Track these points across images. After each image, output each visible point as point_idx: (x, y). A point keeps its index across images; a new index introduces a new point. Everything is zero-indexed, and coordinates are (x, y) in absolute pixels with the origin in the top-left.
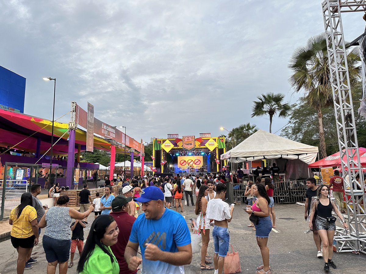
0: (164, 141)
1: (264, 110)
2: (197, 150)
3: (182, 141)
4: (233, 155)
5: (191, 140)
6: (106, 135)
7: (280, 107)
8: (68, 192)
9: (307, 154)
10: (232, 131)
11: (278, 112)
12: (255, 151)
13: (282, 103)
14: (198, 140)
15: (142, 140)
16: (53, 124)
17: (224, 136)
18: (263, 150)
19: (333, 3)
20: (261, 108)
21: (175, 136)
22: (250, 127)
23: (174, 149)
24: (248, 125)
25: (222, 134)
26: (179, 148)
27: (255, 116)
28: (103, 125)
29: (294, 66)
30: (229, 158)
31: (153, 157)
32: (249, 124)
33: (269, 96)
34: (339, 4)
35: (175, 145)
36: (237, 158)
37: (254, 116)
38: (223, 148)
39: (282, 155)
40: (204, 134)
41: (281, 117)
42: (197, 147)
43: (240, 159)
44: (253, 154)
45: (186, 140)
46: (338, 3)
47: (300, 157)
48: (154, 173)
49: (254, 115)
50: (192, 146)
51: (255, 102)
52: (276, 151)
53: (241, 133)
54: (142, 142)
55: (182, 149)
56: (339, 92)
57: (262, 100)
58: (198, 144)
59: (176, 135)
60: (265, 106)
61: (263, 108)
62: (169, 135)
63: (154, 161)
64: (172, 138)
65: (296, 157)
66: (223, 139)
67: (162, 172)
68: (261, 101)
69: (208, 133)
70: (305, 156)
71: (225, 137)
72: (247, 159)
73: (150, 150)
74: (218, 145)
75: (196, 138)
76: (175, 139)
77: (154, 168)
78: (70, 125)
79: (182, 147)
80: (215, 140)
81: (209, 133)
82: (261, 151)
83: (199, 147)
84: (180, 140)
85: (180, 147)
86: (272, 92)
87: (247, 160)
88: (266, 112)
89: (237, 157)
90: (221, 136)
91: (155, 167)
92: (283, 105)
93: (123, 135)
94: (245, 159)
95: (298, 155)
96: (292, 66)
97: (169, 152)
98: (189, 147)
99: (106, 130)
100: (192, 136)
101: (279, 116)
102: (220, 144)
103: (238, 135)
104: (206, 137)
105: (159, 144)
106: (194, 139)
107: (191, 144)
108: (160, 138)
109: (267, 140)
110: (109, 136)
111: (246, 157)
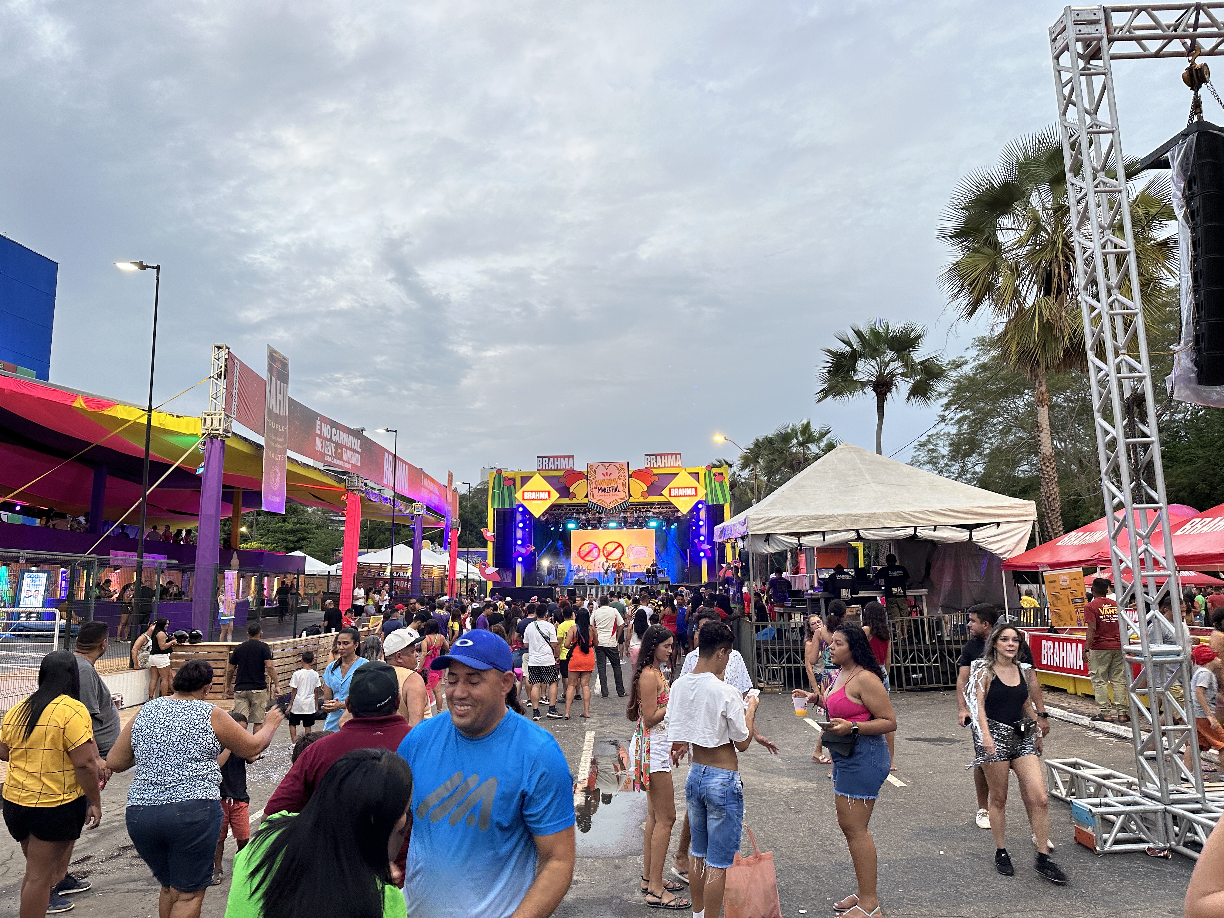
0: (525, 479)
1: (859, 377)
2: (636, 511)
3: (586, 477)
4: (756, 528)
5: (615, 475)
6: (328, 459)
7: (910, 368)
8: (197, 649)
9: (998, 524)
10: (752, 447)
11: (903, 387)
12: (828, 513)
13: (918, 355)
14: (640, 475)
15: (450, 476)
16: (149, 420)
17: (727, 463)
18: (854, 512)
19: (1085, 29)
20: (849, 371)
21: (564, 464)
22: (811, 434)
23: (560, 506)
24: (806, 428)
25: (721, 458)
26: (575, 501)
27: (829, 399)
28: (318, 423)
29: (959, 234)
30: (743, 538)
31: (489, 532)
32: (808, 424)
33: (874, 332)
34: (1104, 30)
35: (564, 491)
36: (768, 538)
37: (825, 397)
38: (722, 502)
39: (915, 528)
40: (661, 455)
41: (914, 401)
42: (637, 498)
43: (780, 541)
44: (823, 524)
45: (599, 477)
46: (1102, 28)
47: (978, 535)
48: (490, 585)
49: (826, 393)
50: (619, 498)
51: (829, 351)
52: (899, 516)
53: (782, 453)
54: (450, 482)
55: (586, 505)
56: (1106, 321)
57: (851, 346)
58: (638, 488)
59: (566, 459)
60: (861, 364)
61: (855, 371)
62: (542, 457)
63: (490, 545)
64: (551, 469)
65: (964, 535)
66: (722, 474)
67: (519, 584)
68: (848, 349)
69: (672, 455)
70: (993, 530)
71: (730, 466)
72: (804, 540)
73: (477, 507)
74: (706, 494)
75: (632, 469)
76: (561, 473)
77: (491, 570)
78: (208, 422)
79: (585, 501)
80: (696, 475)
81: (676, 454)
82: (847, 515)
83: (642, 500)
84: (579, 476)
85: (580, 499)
86: (885, 318)
87: (800, 545)
88: (863, 384)
89: (769, 535)
90: (718, 463)
91: (496, 565)
92: (922, 363)
93: (389, 459)
94: (794, 540)
95: (970, 528)
96: (951, 232)
97: (543, 515)
98: (609, 501)
99: (331, 440)
100: (621, 464)
101: (908, 399)
102: (713, 491)
103: (772, 461)
104: (665, 467)
105: (509, 488)
106: (626, 474)
107: (616, 490)
108: (511, 468)
109: (868, 477)
110: (340, 459)
111: (798, 535)
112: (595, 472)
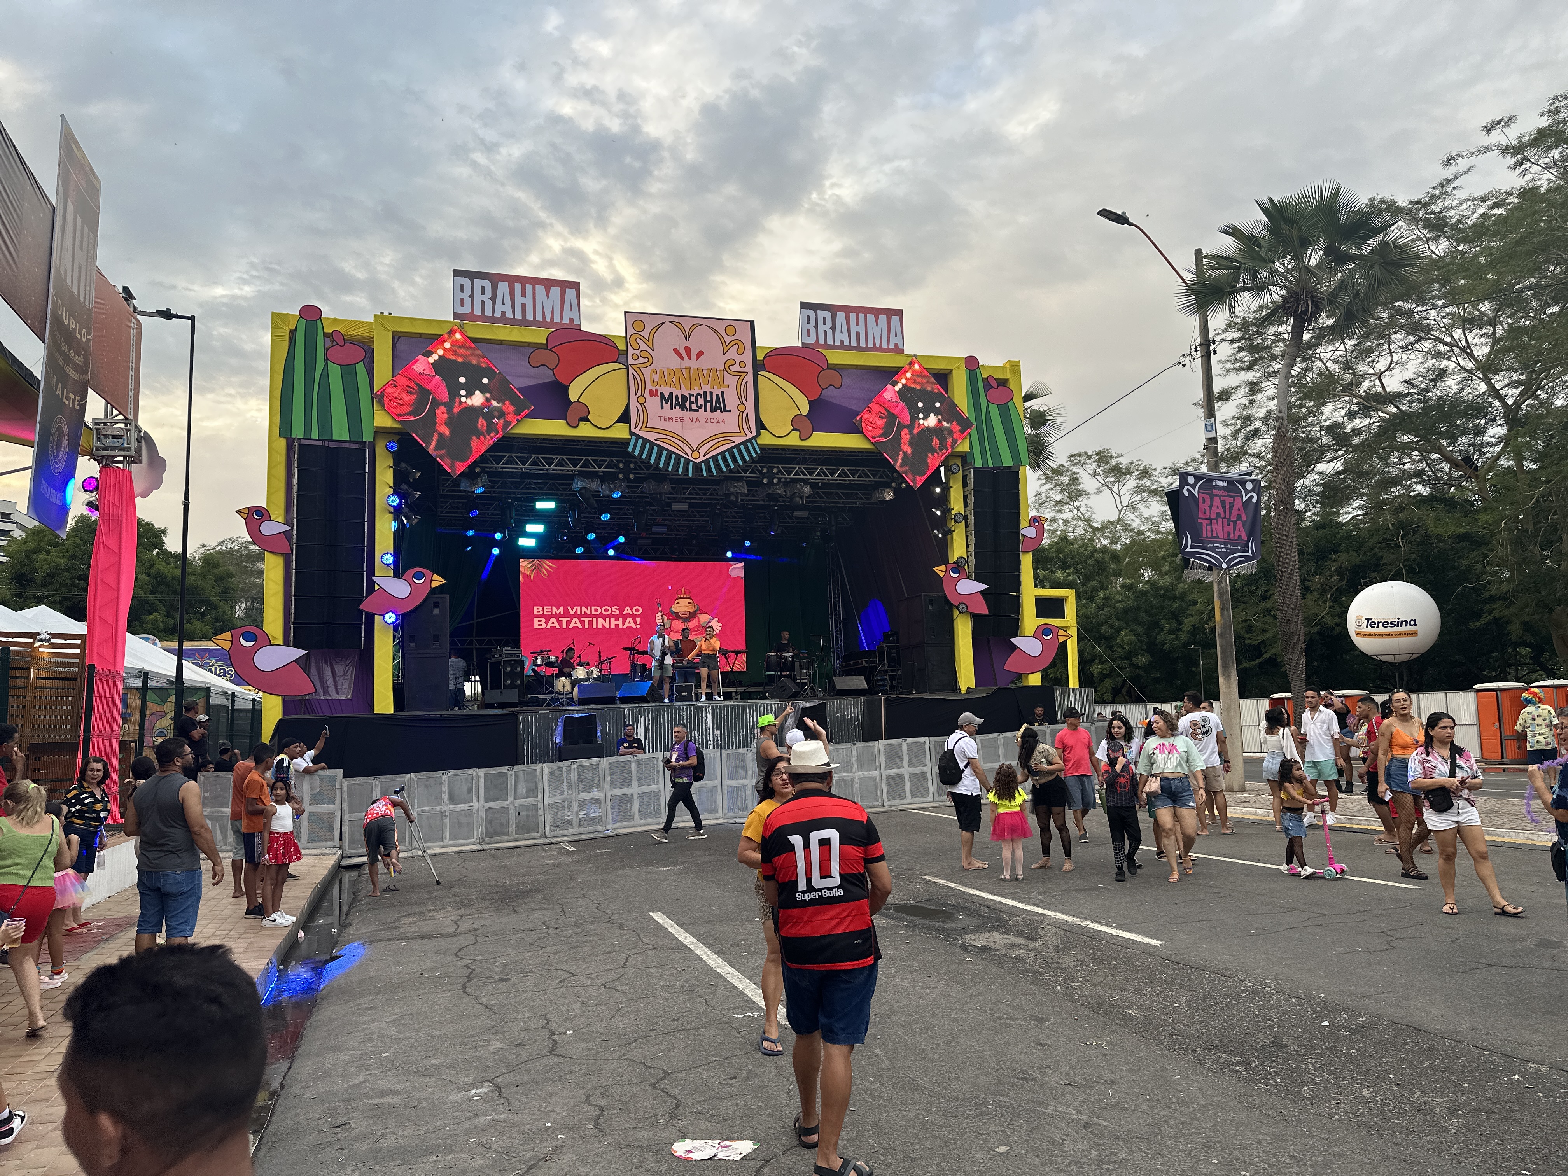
0: (409, 345)
2: (769, 477)
3: (622, 357)
14: (788, 364)
21: (547, 305)
26: (585, 431)
35: (547, 397)
40: (847, 310)
42: (781, 433)
45: (665, 359)
48: (272, 711)
50: (727, 430)
58: (783, 405)
59: (555, 291)
62: (472, 275)
64: (503, 319)
67: (382, 705)
69: (877, 312)
75: (764, 345)
79: (620, 432)
80: (943, 381)
81: (890, 313)
83: (794, 440)
84: (598, 350)
85: (600, 424)
91: (297, 637)
98: (696, 437)
102: (985, 432)
104: (858, 348)
105: (348, 373)
106: (748, 358)
112: (650, 341)
